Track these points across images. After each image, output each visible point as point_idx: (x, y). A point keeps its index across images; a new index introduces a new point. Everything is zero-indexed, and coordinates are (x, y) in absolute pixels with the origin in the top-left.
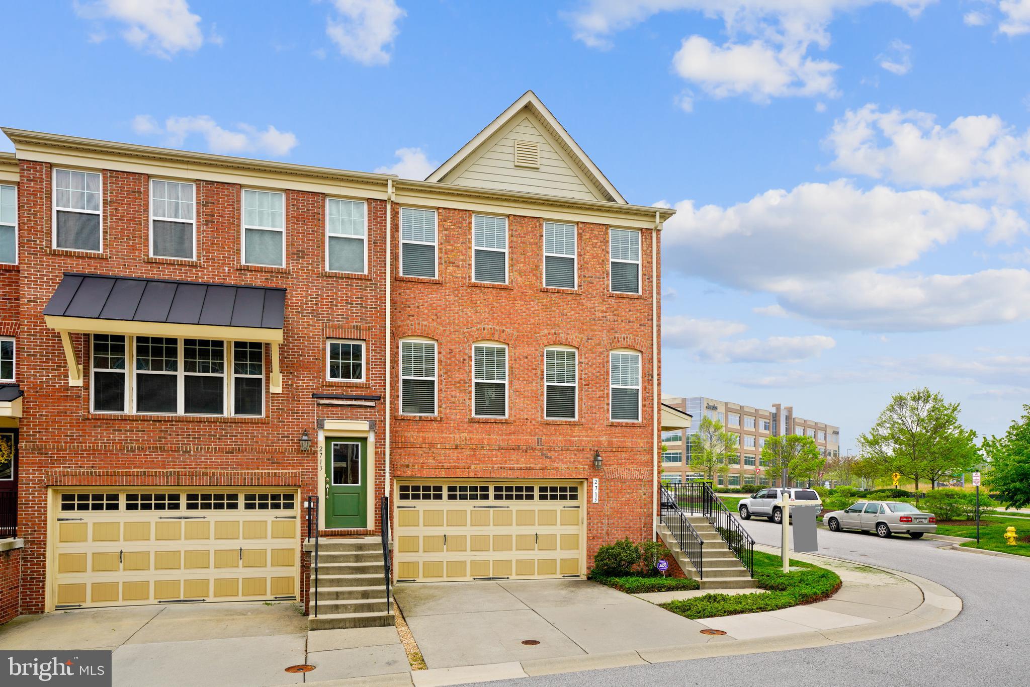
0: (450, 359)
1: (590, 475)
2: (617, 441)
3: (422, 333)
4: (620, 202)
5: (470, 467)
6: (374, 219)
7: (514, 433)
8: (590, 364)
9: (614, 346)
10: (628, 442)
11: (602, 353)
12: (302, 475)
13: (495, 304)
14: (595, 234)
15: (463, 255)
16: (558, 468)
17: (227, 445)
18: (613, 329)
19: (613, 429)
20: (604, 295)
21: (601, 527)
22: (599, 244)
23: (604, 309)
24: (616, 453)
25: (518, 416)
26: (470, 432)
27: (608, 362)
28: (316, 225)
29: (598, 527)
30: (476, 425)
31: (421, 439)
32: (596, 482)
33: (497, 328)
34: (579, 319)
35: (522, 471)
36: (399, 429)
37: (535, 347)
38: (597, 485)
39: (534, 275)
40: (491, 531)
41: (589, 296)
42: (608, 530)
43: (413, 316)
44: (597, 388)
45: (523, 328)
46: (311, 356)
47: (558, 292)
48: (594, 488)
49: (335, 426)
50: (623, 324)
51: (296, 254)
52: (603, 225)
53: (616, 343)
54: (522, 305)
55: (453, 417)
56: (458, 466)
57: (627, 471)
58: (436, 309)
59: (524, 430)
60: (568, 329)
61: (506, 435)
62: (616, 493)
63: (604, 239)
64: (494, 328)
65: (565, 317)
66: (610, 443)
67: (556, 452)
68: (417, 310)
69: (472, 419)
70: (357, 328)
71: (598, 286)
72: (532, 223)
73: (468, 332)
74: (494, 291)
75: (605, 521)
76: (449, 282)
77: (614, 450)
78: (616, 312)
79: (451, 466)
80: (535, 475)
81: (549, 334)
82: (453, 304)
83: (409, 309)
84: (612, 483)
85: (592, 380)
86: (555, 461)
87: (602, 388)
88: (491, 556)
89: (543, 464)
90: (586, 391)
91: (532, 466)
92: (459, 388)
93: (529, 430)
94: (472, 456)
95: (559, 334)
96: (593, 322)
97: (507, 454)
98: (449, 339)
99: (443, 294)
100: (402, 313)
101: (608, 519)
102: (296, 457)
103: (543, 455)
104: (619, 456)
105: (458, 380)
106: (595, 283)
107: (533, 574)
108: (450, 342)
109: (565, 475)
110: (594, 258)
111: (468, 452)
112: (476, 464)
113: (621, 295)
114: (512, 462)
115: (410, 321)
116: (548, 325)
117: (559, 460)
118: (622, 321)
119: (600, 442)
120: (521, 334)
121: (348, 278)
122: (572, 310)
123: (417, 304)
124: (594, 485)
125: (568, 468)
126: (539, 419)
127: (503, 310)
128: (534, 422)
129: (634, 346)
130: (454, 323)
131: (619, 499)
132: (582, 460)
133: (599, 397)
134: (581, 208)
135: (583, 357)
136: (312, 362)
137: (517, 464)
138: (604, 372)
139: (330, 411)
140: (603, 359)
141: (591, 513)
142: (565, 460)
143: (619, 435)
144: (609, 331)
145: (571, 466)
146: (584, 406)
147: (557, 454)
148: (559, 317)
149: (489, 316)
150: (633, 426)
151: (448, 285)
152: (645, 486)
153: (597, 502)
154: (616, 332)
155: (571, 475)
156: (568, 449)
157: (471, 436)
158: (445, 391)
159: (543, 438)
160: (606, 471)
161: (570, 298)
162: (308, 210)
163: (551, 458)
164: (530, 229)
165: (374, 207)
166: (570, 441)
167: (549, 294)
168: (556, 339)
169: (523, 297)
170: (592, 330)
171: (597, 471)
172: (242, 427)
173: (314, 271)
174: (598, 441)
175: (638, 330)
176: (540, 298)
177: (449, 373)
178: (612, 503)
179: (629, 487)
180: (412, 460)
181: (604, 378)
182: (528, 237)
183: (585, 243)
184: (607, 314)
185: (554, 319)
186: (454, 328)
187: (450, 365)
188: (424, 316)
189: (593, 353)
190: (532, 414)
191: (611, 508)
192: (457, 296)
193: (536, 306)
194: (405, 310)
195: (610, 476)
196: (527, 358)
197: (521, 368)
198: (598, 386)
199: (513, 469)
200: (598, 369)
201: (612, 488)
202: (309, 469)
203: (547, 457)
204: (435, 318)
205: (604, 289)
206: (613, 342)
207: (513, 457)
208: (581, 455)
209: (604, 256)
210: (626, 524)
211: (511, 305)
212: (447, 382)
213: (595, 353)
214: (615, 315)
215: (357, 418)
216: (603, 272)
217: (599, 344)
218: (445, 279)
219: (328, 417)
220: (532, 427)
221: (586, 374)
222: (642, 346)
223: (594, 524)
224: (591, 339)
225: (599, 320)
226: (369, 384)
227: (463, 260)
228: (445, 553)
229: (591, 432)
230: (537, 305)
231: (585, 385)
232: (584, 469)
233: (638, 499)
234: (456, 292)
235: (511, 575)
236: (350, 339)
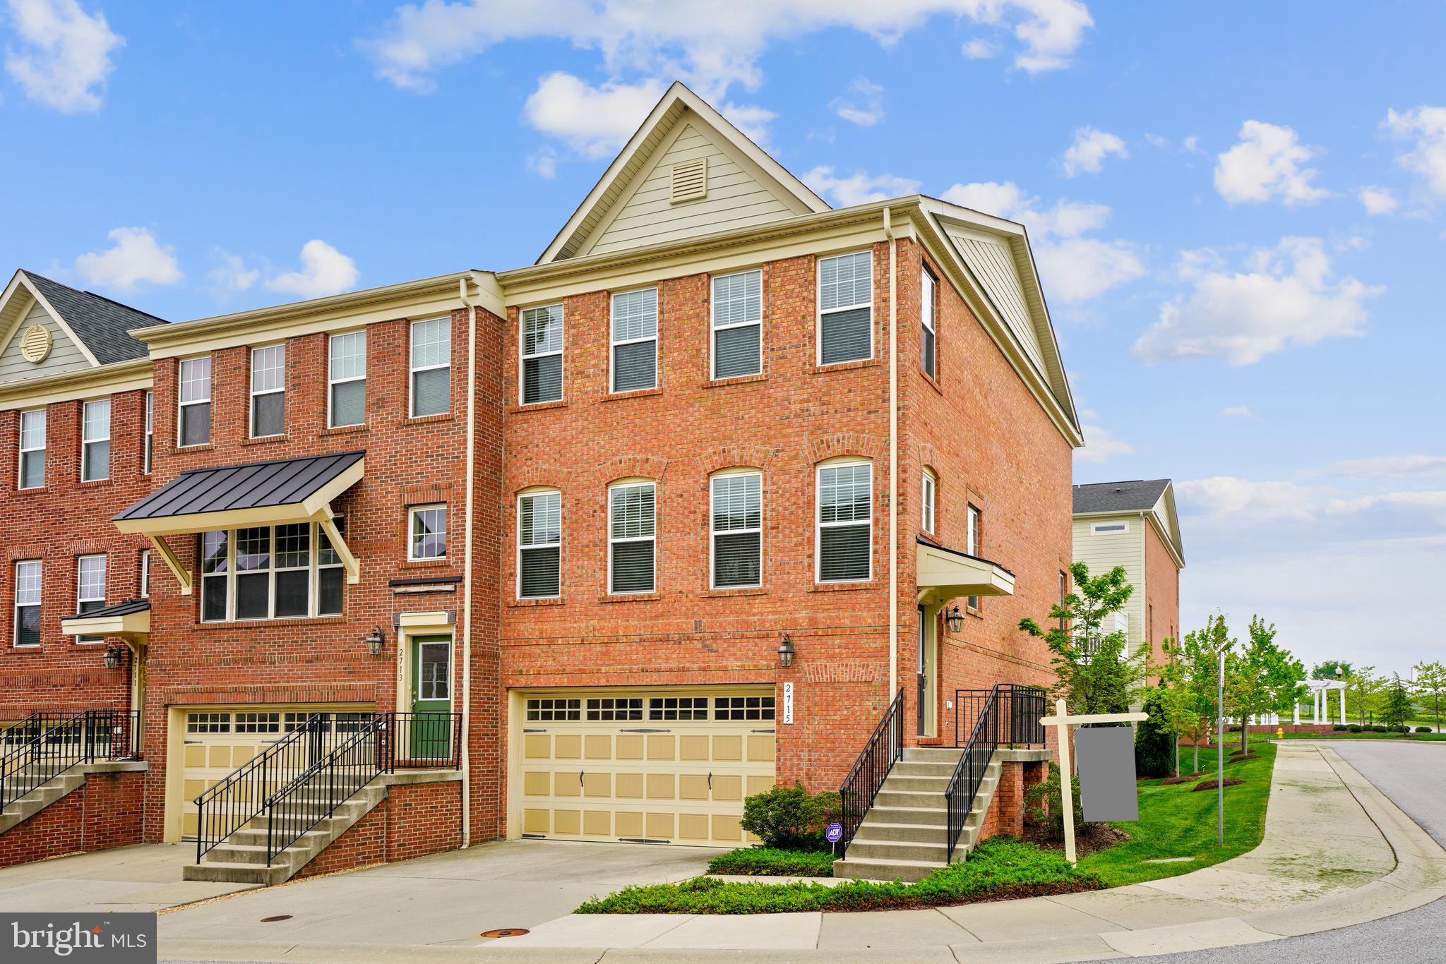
0: (576, 513)
1: (780, 676)
2: (824, 618)
3: (540, 481)
4: (820, 209)
5: (600, 670)
6: (459, 337)
7: (662, 615)
8: (780, 492)
9: (821, 456)
10: (843, 618)
11: (800, 471)
12: (378, 687)
13: (637, 421)
14: (791, 276)
15: (595, 358)
16: (726, 667)
17: (308, 652)
18: (819, 428)
19: (819, 597)
20: (804, 373)
21: (798, 765)
22: (797, 290)
23: (805, 396)
24: (824, 638)
25: (668, 588)
26: (602, 618)
27: (812, 484)
28: (396, 362)
29: (793, 765)
30: (610, 607)
31: (537, 633)
32: (789, 688)
33: (638, 457)
34: (763, 422)
35: (673, 674)
36: (512, 620)
37: (694, 477)
38: (791, 693)
39: (693, 366)
40: (645, 767)
41: (780, 380)
42: (809, 770)
43: (531, 459)
44: (792, 532)
45: (677, 451)
46: (389, 532)
47: (728, 385)
48: (786, 699)
49: (413, 621)
50: (838, 415)
51: (378, 404)
52: (804, 256)
53: (824, 450)
54: (675, 415)
55: (579, 597)
56: (583, 670)
57: (844, 669)
58: (559, 444)
59: (676, 609)
60: (745, 441)
61: (651, 619)
62: (824, 707)
63: (806, 281)
64: (634, 459)
65: (741, 422)
66: (813, 622)
67: (725, 641)
68: (536, 449)
69: (608, 598)
70: (436, 487)
71: (795, 360)
72: (690, 285)
73: (600, 470)
74: (636, 403)
75: (805, 755)
76: (577, 402)
77: (820, 633)
78: (825, 399)
79: (575, 670)
80: (692, 680)
81: (715, 453)
82: (581, 432)
83: (525, 451)
84: (817, 689)
85: (784, 518)
86: (723, 657)
87: (800, 530)
88: (644, 806)
89: (704, 662)
90: (774, 537)
91: (687, 665)
92: (587, 554)
93: (684, 609)
94: (604, 654)
95: (729, 452)
96: (786, 422)
97: (652, 648)
98: (575, 484)
99: (569, 421)
100: (519, 456)
101: (809, 751)
102: (372, 664)
103: (705, 646)
104: (830, 643)
105: (586, 542)
106: (789, 356)
107: (706, 838)
108: (577, 488)
109: (737, 677)
110: (788, 315)
111: (599, 648)
112: (609, 665)
113: (832, 367)
114: (660, 661)
115: (528, 466)
116: (714, 439)
117: (730, 655)
118: (836, 412)
119: (795, 621)
120: (673, 460)
122: (753, 408)
123: (536, 442)
124: (786, 694)
125: (743, 666)
126: (699, 591)
127: (648, 428)
128: (691, 596)
129: (856, 451)
130: (582, 459)
131: (828, 717)
132: (766, 653)
133: (796, 545)
134: (760, 240)
135: (769, 483)
136: (388, 540)
137: (667, 663)
138: (804, 503)
139: (407, 601)
140: (802, 481)
141: (781, 741)
142: (739, 654)
143: (829, 607)
144: (812, 433)
145: (747, 663)
146: (770, 563)
147: (726, 645)
148: (732, 424)
149: (630, 440)
150: (854, 589)
151: (574, 407)
152: (875, 694)
153: (791, 722)
154: (826, 432)
155: (747, 679)
156: (742, 637)
157: (602, 623)
158: (569, 561)
159: (704, 620)
160: (806, 669)
161: (748, 389)
162: (388, 344)
163: (717, 651)
164: (688, 295)
165: (459, 321)
166: (746, 622)
167: (716, 390)
168: (725, 459)
169: (678, 402)
170: (785, 436)
171: (791, 671)
172: (321, 629)
173: (393, 421)
174: (792, 619)
175: (865, 422)
176: (703, 400)
177: (575, 534)
178: (817, 724)
179: (848, 695)
180: (527, 664)
181: (803, 512)
182: (687, 309)
183: (774, 296)
184: (810, 404)
185: (723, 429)
186: (581, 467)
187: (576, 522)
188: (545, 457)
189: (785, 473)
190: (689, 584)
191: (816, 733)
192: (587, 420)
193: (697, 414)
194: (521, 452)
195: (812, 676)
196: (681, 496)
197: (673, 513)
198: (793, 527)
199: (659, 670)
200: (793, 500)
201: (817, 698)
202: (384, 680)
203: (712, 651)
204: (558, 456)
205: (805, 364)
206: (819, 449)
207: (660, 652)
208: (764, 644)
209: (806, 307)
210: (842, 761)
211: (659, 418)
212: (572, 548)
213: (789, 473)
214: (824, 404)
215: (436, 608)
216: (804, 336)
217: (796, 457)
218: (571, 399)
219: (405, 610)
220: (689, 604)
221: (773, 510)
222: (871, 449)
223: (785, 760)
224: (782, 450)
225: (796, 416)
226: (449, 561)
227: (594, 366)
228: (582, 799)
229: (781, 606)
230: (699, 410)
231: (772, 528)
232: (768, 667)
233: (864, 717)
234: (585, 414)
235: (672, 837)
236: (431, 504)
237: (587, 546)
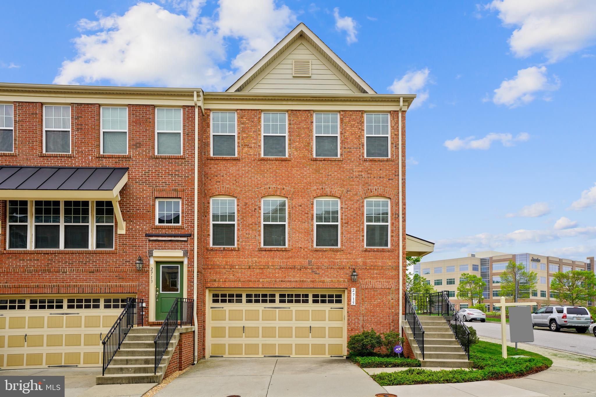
0: (245, 209)
1: (349, 285)
2: (370, 262)
3: (225, 193)
4: (371, 93)
5: (259, 280)
6: (187, 119)
7: (291, 257)
8: (349, 208)
9: (368, 195)
10: (378, 262)
11: (358, 201)
12: (138, 286)
13: (277, 171)
14: (353, 118)
15: (254, 140)
16: (324, 281)
17: (90, 268)
18: (367, 183)
19: (367, 253)
20: (360, 160)
21: (358, 322)
22: (356, 125)
23: (360, 169)
24: (370, 270)
25: (294, 246)
26: (259, 257)
27: (363, 206)
28: (148, 126)
29: (355, 322)
30: (264, 253)
31: (224, 263)
32: (353, 290)
33: (279, 187)
34: (341, 178)
35: (297, 283)
36: (209, 256)
37: (307, 198)
38: (355, 292)
39: (306, 150)
40: (277, 324)
41: (349, 161)
42: (363, 324)
43: (219, 182)
44: (354, 225)
45: (298, 186)
46: (145, 210)
47: (324, 160)
48: (352, 295)
49: (160, 254)
50: (375, 179)
51: (135, 145)
52: (360, 111)
53: (369, 193)
54: (297, 171)
55: (247, 247)
56: (250, 280)
57: (379, 283)
58: (235, 176)
59: (298, 255)
60: (332, 185)
61: (286, 259)
62: (369, 298)
63: (360, 121)
64: (277, 187)
65: (330, 177)
66: (365, 263)
67: (323, 270)
68: (222, 178)
69: (261, 248)
70: (175, 190)
71: (355, 154)
72: (304, 115)
73: (258, 191)
74: (277, 163)
75: (361, 318)
76: (245, 158)
77: (368, 268)
78: (369, 172)
79: (246, 280)
80: (307, 286)
81: (318, 189)
82: (247, 173)
83: (216, 178)
84: (366, 291)
85: (351, 219)
86: (322, 276)
87: (358, 225)
88: (277, 341)
89: (313, 278)
90: (346, 227)
91: (305, 279)
92: (251, 228)
93: (303, 255)
94: (261, 273)
95: (325, 189)
96: (352, 179)
97: (286, 271)
98: (244, 196)
99: (240, 166)
100: (212, 180)
101: (363, 316)
102: (135, 274)
103: (313, 272)
104: (372, 272)
105: (251, 223)
106: (353, 152)
107: (308, 354)
108: (245, 198)
109: (329, 285)
110: (352, 134)
111: (258, 271)
112: (263, 279)
113: (373, 159)
114: (290, 277)
115: (217, 185)
116: (317, 183)
117: (325, 276)
118: (374, 177)
119: (356, 263)
120: (296, 190)
121: (170, 158)
122: (336, 172)
123: (222, 174)
124: (352, 293)
125: (332, 281)
126: (310, 248)
127: (283, 175)
128: (306, 250)
129: (384, 195)
130: (248, 185)
131: (372, 303)
132: (342, 275)
133: (356, 231)
134: (341, 101)
135: (344, 204)
136: (145, 214)
137: (294, 278)
138: (360, 214)
139: (157, 244)
140: (359, 204)
141: (350, 312)
142: (330, 275)
143: (372, 257)
144: (364, 185)
145: (334, 279)
146: (344, 238)
147: (323, 271)
148: (326, 177)
149: (274, 179)
150: (383, 251)
151: (244, 160)
152: (392, 293)
153: (355, 304)
154: (370, 185)
155: (334, 286)
156: (332, 268)
157: (260, 259)
158: (242, 230)
159: (313, 260)
160: (361, 282)
161: (333, 163)
162: (142, 116)
163: (319, 274)
164: (303, 118)
165: (187, 111)
166: (333, 262)
167: (318, 162)
168: (323, 192)
169: (298, 165)
170: (351, 185)
171: (354, 283)
172: (100, 256)
173: (147, 155)
174: (355, 262)
175: (387, 183)
176: (311, 165)
177: (245, 219)
178: (366, 305)
179: (380, 294)
180: (218, 277)
181: (360, 218)
182: (303, 125)
183: (345, 125)
184: (363, 173)
185: (321, 179)
186: (248, 188)
187: (245, 213)
188: (227, 182)
189: (351, 201)
190: (305, 244)
191: (366, 309)
192: (250, 167)
193: (308, 171)
194: (214, 178)
195: (364, 286)
196: (301, 206)
197: (297, 213)
198: (355, 223)
199: (290, 281)
200: (355, 212)
201: (366, 295)
202: (143, 282)
203: (316, 274)
204: (234, 182)
205: (360, 156)
206: (367, 192)
207: (290, 273)
208: (342, 272)
209: (360, 132)
210: (378, 320)
211: (289, 171)
212: (243, 225)
213: (353, 201)
214: (369, 174)
215: (175, 248)
216: (360, 144)
217: (356, 194)
218: (242, 157)
219: (156, 248)
220: (305, 253)
221: (345, 216)
222: (390, 194)
223: (352, 320)
224: (350, 191)
225: (356, 177)
226: (183, 226)
227: (254, 143)
228: (244, 338)
229: (350, 256)
230: (309, 170)
231: (345, 223)
232: (344, 282)
233: (387, 303)
234: (250, 165)
235: (292, 354)
236: (171, 198)
237: (251, 224)
